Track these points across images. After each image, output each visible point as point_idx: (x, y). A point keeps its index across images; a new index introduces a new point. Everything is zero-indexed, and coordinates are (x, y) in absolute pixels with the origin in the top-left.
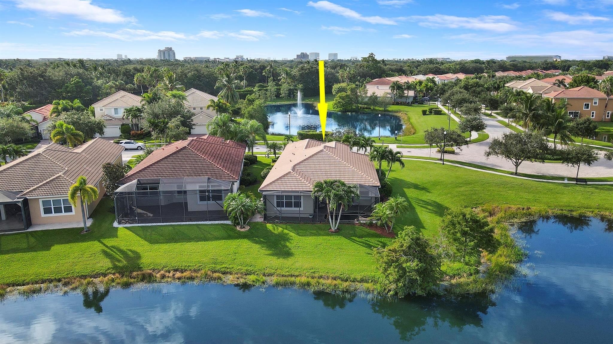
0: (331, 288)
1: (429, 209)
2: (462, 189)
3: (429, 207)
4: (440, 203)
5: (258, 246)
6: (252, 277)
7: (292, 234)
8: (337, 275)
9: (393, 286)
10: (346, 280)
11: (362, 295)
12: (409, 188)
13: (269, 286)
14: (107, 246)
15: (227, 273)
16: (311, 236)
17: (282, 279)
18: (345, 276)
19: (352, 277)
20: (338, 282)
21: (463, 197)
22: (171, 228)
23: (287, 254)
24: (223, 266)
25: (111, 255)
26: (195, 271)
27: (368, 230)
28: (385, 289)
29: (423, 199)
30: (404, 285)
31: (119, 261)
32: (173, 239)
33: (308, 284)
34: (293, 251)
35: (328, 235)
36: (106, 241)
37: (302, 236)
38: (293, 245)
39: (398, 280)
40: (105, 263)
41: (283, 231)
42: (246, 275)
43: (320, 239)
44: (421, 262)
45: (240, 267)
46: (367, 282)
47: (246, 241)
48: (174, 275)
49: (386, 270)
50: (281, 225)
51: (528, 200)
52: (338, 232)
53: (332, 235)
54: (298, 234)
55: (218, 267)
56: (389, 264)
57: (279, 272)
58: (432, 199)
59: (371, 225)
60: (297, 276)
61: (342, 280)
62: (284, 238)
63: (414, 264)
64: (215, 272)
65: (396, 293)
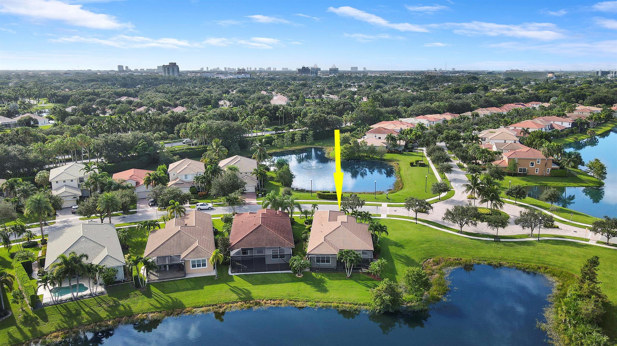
0: (349, 308)
1: (402, 261)
2: (424, 246)
3: (402, 260)
4: (409, 256)
5: (309, 286)
6: (310, 303)
7: (326, 279)
8: (351, 302)
9: (379, 308)
10: (356, 305)
11: (364, 312)
12: (392, 245)
13: (319, 308)
14: (231, 287)
15: (297, 301)
16: (336, 280)
17: (325, 304)
18: (355, 302)
19: (359, 303)
20: (352, 305)
21: (423, 252)
22: (261, 276)
23: (325, 291)
24: (294, 297)
25: (236, 291)
26: (281, 300)
27: (367, 276)
28: (375, 309)
29: (399, 254)
30: (384, 307)
31: (241, 295)
32: (264, 282)
33: (338, 307)
34: (328, 289)
35: (346, 279)
36: (229, 283)
37: (332, 280)
38: (328, 285)
39: (381, 305)
40: (234, 297)
41: (321, 277)
42: (306, 302)
43: (342, 282)
44: (392, 296)
45: (302, 298)
46: (366, 306)
47: (302, 283)
48: (271, 302)
49: (375, 300)
50: (320, 273)
51: (462, 254)
52: (351, 278)
53: (348, 279)
54: (329, 279)
55: (292, 298)
56: (377, 296)
57: (322, 300)
58: (404, 254)
59: (369, 273)
60: (332, 303)
61: (354, 304)
62: (322, 281)
63: (388, 297)
64: (291, 301)
65: (380, 311)
